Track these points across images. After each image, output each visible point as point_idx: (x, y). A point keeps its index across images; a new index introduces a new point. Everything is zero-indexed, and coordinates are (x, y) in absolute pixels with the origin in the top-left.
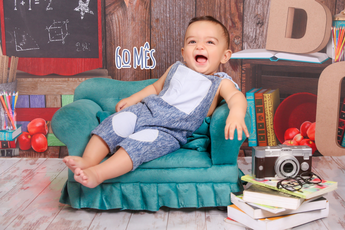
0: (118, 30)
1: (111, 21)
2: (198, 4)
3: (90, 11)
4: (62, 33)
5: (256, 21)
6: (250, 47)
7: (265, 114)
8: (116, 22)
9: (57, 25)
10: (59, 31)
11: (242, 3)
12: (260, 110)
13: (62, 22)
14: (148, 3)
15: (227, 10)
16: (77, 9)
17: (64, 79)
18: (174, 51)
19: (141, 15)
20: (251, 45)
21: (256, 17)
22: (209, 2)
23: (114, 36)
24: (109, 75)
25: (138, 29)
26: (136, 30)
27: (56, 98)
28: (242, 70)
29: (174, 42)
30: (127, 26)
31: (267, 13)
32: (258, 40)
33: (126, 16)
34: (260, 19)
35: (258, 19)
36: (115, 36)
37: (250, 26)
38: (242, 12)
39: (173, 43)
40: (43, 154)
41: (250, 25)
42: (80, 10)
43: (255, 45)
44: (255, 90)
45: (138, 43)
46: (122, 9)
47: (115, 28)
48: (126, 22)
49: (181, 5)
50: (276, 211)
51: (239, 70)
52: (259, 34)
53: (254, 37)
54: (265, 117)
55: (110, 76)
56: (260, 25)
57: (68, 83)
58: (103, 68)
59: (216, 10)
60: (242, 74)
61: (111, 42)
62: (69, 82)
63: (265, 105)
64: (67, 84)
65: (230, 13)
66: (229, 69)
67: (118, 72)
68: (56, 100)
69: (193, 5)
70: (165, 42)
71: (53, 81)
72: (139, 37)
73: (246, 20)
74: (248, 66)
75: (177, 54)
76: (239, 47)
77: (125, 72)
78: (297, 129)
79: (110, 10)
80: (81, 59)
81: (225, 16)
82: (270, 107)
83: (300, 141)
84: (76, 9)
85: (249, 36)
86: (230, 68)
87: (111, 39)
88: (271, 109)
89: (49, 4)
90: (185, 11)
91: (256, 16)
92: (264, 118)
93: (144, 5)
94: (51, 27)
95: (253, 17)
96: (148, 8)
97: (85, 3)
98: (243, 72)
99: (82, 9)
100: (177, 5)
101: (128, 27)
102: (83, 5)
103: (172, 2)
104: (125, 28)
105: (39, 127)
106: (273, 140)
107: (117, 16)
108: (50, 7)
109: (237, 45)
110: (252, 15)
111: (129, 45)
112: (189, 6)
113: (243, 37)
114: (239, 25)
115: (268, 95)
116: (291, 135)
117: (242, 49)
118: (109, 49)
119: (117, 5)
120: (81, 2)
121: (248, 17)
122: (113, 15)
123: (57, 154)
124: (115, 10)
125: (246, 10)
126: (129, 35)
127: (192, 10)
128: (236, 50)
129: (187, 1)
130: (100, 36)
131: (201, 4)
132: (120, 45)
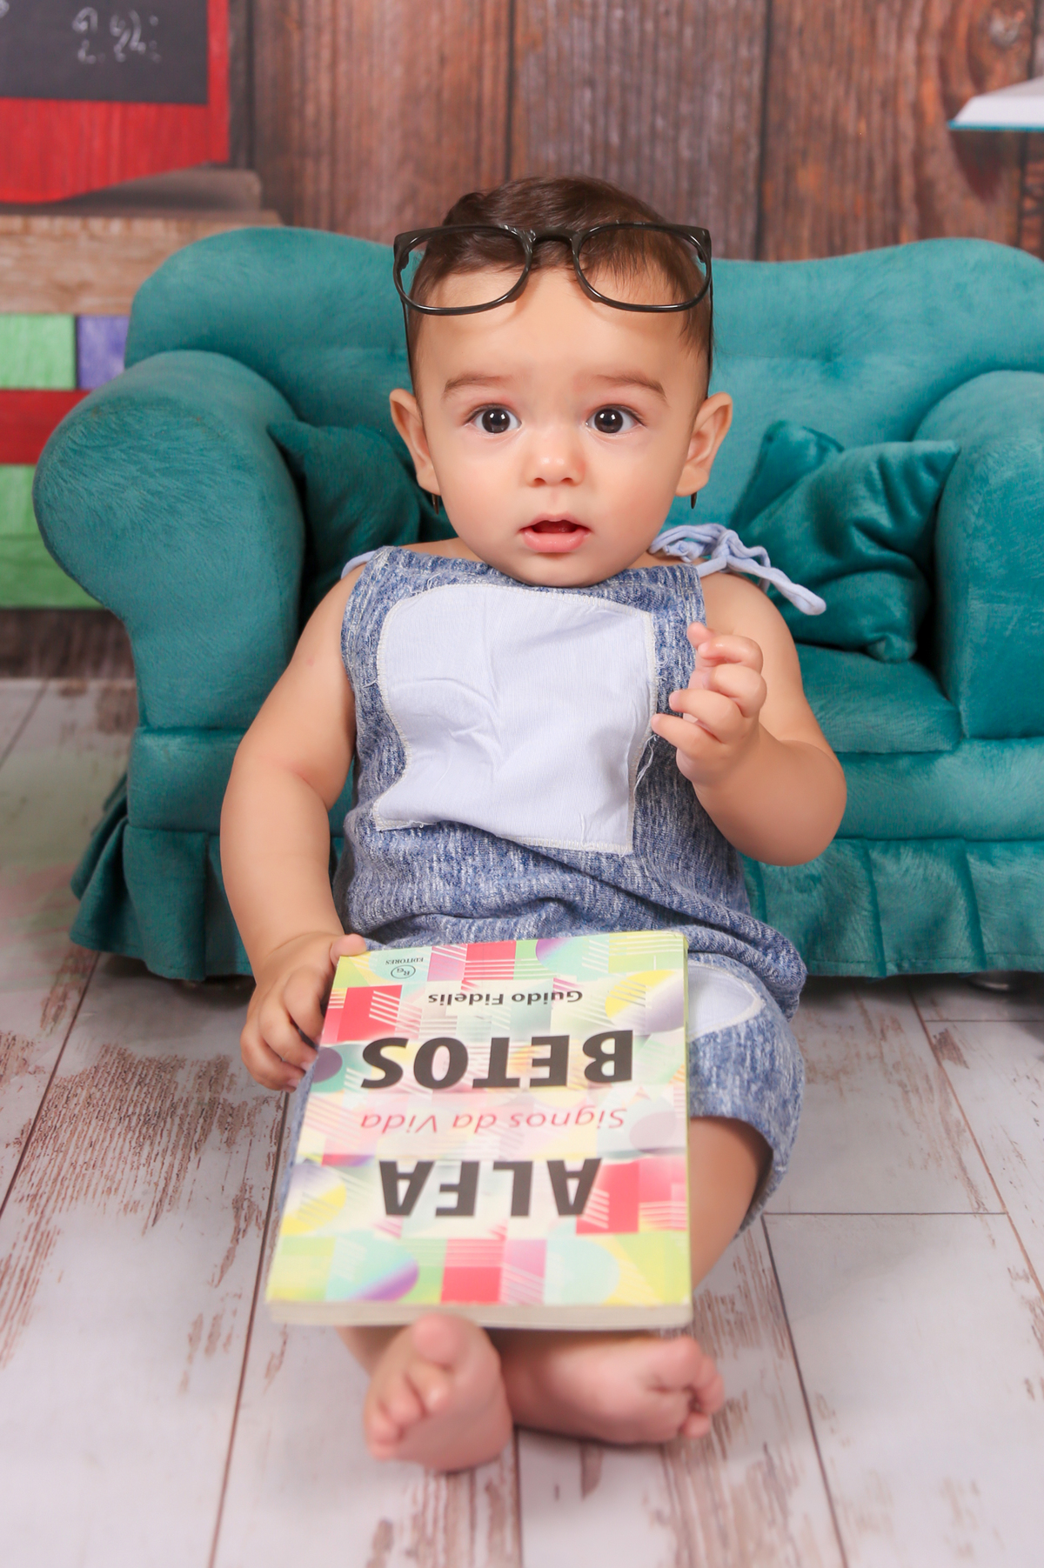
18: (648, 78)
24: (267, 202)
28: (1024, 192)
29: (649, 26)
39: (642, 32)
45: (442, 22)
51: (1005, 192)
55: (273, 214)
57: (22, 245)
58: (232, 165)
60: (1021, 214)
61: (284, 9)
62: (30, 241)
64: (16, 251)
66: (951, 189)
70: (594, 20)
75: (661, 93)
76: (1013, 62)
77: (359, 188)
80: (104, 106)
86: (958, 180)
98: (1028, 204)
109: (1000, 48)
111: (388, 32)
113: (1038, 5)
117: (1030, 71)
118: (267, 54)
128: (994, 81)
132: (334, 32)
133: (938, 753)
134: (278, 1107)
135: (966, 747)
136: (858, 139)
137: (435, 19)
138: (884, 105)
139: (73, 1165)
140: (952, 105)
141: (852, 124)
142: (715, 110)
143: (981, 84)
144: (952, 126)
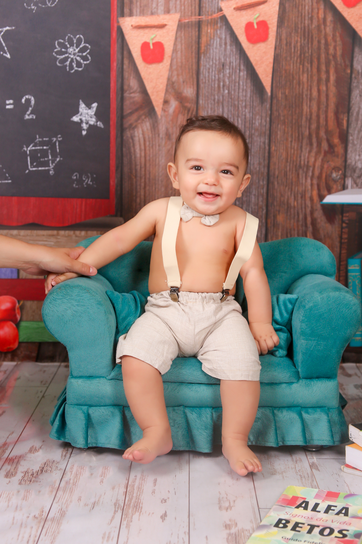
0: (143, 154)
1: (132, 139)
2: (275, 114)
3: (97, 122)
4: (50, 158)
6: (357, 186)
8: (139, 141)
9: (42, 144)
10: (44, 153)
11: (346, 115)
13: (50, 138)
14: (193, 110)
15: (321, 125)
16: (76, 119)
17: (50, 232)
20: (358, 181)
22: (292, 111)
23: (135, 163)
28: (343, 222)
30: (157, 147)
33: (157, 131)
36: (138, 163)
37: (358, 152)
38: (345, 127)
40: (9, 356)
41: (358, 149)
42: (81, 119)
46: (151, 121)
47: (138, 151)
48: (157, 141)
49: (248, 115)
51: (337, 222)
57: (57, 238)
58: (116, 216)
59: (303, 124)
60: (342, 228)
61: (131, 173)
62: (59, 237)
64: (55, 240)
65: (326, 129)
66: (321, 221)
69: (266, 115)
71: (33, 236)
73: (351, 141)
74: (352, 215)
76: (339, 185)
79: (132, 122)
80: (81, 199)
81: (317, 134)
84: (74, 118)
85: (356, 167)
86: (324, 218)
87: (131, 169)
89: (30, 109)
90: (253, 126)
93: (186, 114)
94: (33, 146)
97: (90, 108)
98: (344, 225)
99: (84, 119)
100: (240, 115)
101: (159, 150)
102: (86, 111)
104: (154, 152)
105: (6, 311)
107: (143, 131)
108: (31, 113)
109: (335, 181)
110: (361, 133)
111: (160, 179)
112: (260, 118)
113: (346, 169)
114: (340, 149)
117: (344, 188)
118: (126, 185)
119: (141, 112)
120: (82, 106)
121: (355, 136)
122: (136, 130)
123: (34, 355)
124: (139, 121)
125: (353, 125)
126: (161, 163)
127: (264, 124)
128: (333, 190)
129: (257, 109)
130: (113, 162)
131: (279, 114)
132: (145, 179)
133: (293, 383)
135: (301, 381)
136: (294, 207)
138: (302, 197)
140: (322, 197)
141: (292, 202)
142: (253, 199)
143: (330, 192)
144: (321, 203)
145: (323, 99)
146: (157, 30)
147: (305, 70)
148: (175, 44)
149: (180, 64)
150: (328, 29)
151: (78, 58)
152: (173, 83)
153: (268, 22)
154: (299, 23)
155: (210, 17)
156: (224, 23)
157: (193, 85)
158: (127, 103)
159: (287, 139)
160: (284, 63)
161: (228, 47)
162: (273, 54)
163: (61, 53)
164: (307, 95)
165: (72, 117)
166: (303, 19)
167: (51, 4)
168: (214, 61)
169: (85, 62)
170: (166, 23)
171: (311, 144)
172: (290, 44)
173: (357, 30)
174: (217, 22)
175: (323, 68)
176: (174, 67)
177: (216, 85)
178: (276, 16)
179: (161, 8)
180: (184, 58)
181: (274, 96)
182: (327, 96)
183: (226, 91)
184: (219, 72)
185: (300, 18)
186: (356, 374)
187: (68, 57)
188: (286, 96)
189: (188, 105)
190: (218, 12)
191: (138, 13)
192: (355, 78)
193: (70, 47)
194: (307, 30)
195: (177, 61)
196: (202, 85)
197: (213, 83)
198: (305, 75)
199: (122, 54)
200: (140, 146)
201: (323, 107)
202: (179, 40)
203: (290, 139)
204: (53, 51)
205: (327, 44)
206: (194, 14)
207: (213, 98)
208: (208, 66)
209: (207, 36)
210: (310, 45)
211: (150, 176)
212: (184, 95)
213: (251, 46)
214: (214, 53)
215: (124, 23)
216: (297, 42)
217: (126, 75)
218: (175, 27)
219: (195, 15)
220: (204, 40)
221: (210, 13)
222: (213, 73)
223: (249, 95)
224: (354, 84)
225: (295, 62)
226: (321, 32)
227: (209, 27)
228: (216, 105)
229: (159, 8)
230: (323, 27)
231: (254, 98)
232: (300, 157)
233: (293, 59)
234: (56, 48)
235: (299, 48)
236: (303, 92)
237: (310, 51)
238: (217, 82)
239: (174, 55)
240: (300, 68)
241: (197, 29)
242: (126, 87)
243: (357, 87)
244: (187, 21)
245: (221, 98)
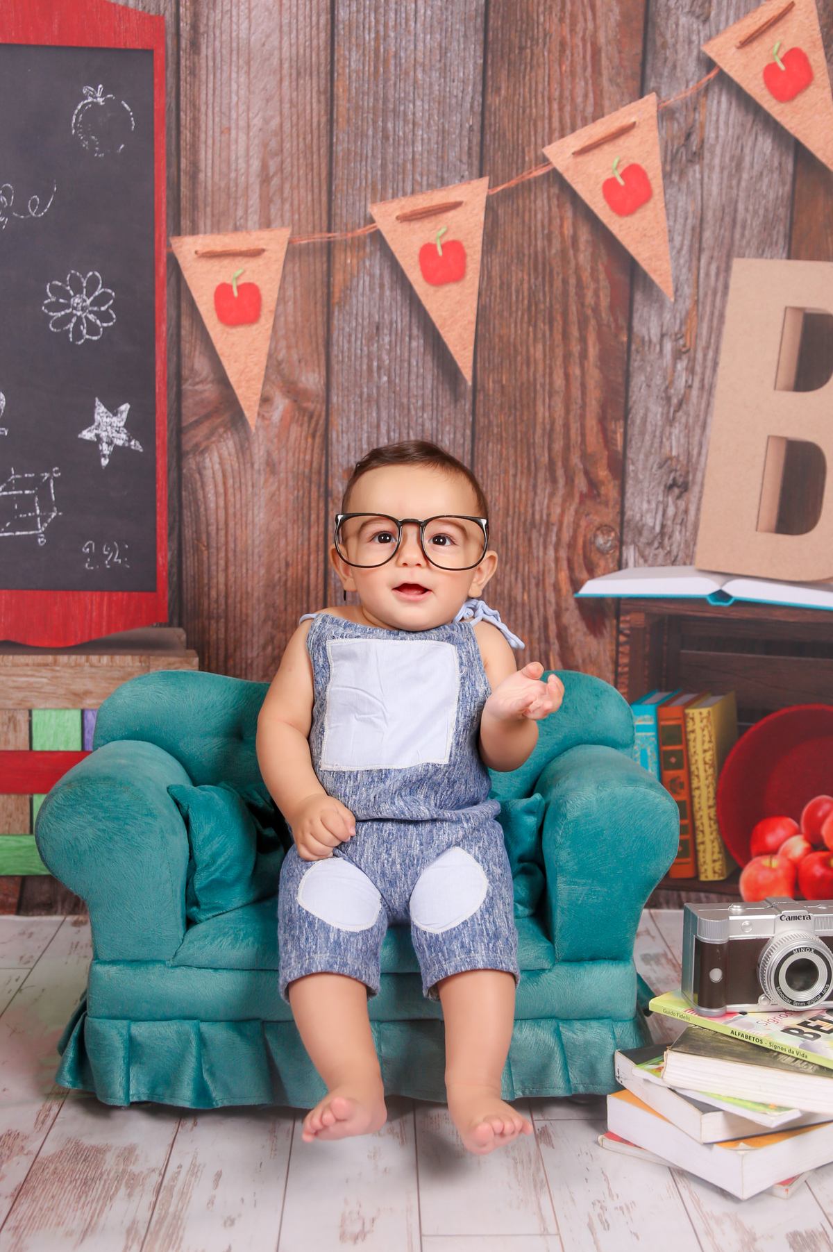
0: (222, 503)
1: (200, 474)
2: (482, 421)
3: (130, 441)
4: (38, 512)
5: (665, 478)
6: (646, 561)
7: (689, 773)
8: (214, 478)
9: (22, 484)
10: (27, 504)
11: (621, 423)
12: (673, 760)
13: (37, 474)
14: (320, 416)
15: (572, 442)
16: (87, 435)
17: (39, 659)
19: (297, 456)
20: (646, 553)
21: (665, 467)
22: (515, 416)
23: (207, 520)
24: (189, 645)
25: (287, 500)
26: (279, 504)
27: (13, 720)
28: (619, 632)
30: (250, 489)
31: (699, 454)
32: (670, 537)
33: (248, 457)
34: (676, 471)
35: (671, 472)
36: (212, 520)
37: (645, 495)
38: (620, 448)
41: (646, 490)
42: (97, 436)
43: (661, 553)
44: (658, 696)
45: (287, 544)
46: (236, 437)
47: (212, 497)
48: (249, 477)
49: (428, 425)
50: (774, 1120)
51: (608, 632)
52: (674, 520)
53: (658, 529)
54: (690, 783)
55: (193, 652)
56: (676, 491)
57: (53, 670)
58: (170, 625)
59: (537, 440)
60: (618, 644)
61: (199, 539)
62: (57, 668)
63: (691, 744)
64: (49, 674)
65: (581, 451)
66: (577, 630)
67: (218, 639)
68: (12, 726)
69: (465, 424)
71: (6, 666)
72: (289, 526)
73: (632, 475)
74: (637, 619)
76: (610, 561)
77: (241, 636)
78: (790, 820)
79: (198, 439)
80: (98, 593)
81: (566, 461)
82: (705, 751)
83: (800, 859)
84: (85, 432)
85: (643, 525)
86: (582, 626)
87: (198, 532)
88: (709, 756)
91: (666, 461)
92: (686, 785)
93: (306, 425)
94: (4, 490)
95: (655, 467)
96: (318, 434)
97: (115, 415)
98: (622, 639)
99: (103, 435)
100: (413, 424)
101: (254, 495)
102: (108, 420)
103: (397, 415)
104: (244, 498)
106: (716, 856)
107: (220, 457)
109: (603, 553)
110: (651, 459)
111: (256, 551)
112: (452, 430)
113: (622, 528)
114: (610, 490)
115: (701, 713)
116: (771, 839)
117: (620, 565)
118: (189, 563)
119: (218, 421)
120: (100, 409)
121: (640, 465)
122: (207, 455)
123: (13, 900)
124: (214, 439)
125: (635, 443)
126: (257, 519)
127: (462, 441)
128: (599, 571)
129: (446, 413)
130: (162, 520)
131: (490, 422)
132: (227, 551)
134: (160, 1174)
136: (523, 604)
137: (283, 542)
138: (537, 585)
139: (41, 1209)
140: (576, 585)
141: (518, 593)
143: (592, 574)
144: (576, 595)
145: (576, 392)
146: (246, 260)
147: (540, 336)
148: (282, 287)
149: (292, 326)
150: (581, 257)
151: (91, 317)
152: (279, 363)
153: (465, 244)
154: (526, 245)
155: (350, 235)
156: (378, 246)
157: (319, 366)
158: (188, 403)
159: (506, 472)
160: (497, 322)
161: (387, 293)
162: (475, 305)
163: (56, 307)
164: (543, 386)
165: (80, 432)
166: (533, 238)
167: (36, 213)
168: (360, 320)
169: (105, 325)
170: (264, 247)
171: (554, 481)
172: (509, 287)
173: (639, 259)
174: (365, 244)
175: (575, 332)
176: (281, 332)
177: (365, 367)
178: (481, 232)
179: (254, 218)
180: (299, 314)
181: (479, 387)
182: (583, 386)
183: (385, 379)
184: (370, 340)
185: (526, 237)
186: (648, 932)
187: (72, 315)
188: (503, 387)
189: (310, 406)
190: (365, 226)
191: (209, 228)
192: (637, 351)
193: (75, 295)
194: (540, 259)
195: (286, 321)
196: (336, 367)
197: (358, 363)
198: (540, 347)
199: (178, 307)
200: (216, 486)
201: (575, 408)
202: (289, 279)
203: (512, 472)
204: (42, 304)
205: (580, 285)
206: (318, 228)
207: (358, 392)
208: (347, 329)
209: (344, 272)
210: (547, 289)
211: (235, 546)
212: (301, 385)
213: (432, 289)
214: (360, 305)
215: (181, 247)
216: (522, 284)
217: (186, 348)
218: (282, 255)
219: (321, 231)
220: (338, 278)
221: (349, 227)
222: (359, 343)
223: (429, 386)
224: (636, 364)
225: (519, 320)
226: (568, 262)
227: (349, 254)
228: (365, 405)
229: (250, 218)
230: (571, 252)
231: (440, 392)
232: (533, 505)
233: (514, 315)
234: (48, 297)
235: (526, 294)
236: (535, 380)
237: (548, 299)
238: (365, 361)
239: (281, 308)
240: (528, 333)
241: (325, 259)
242: (185, 372)
243: (642, 368)
244: (305, 242)
245: (375, 391)
